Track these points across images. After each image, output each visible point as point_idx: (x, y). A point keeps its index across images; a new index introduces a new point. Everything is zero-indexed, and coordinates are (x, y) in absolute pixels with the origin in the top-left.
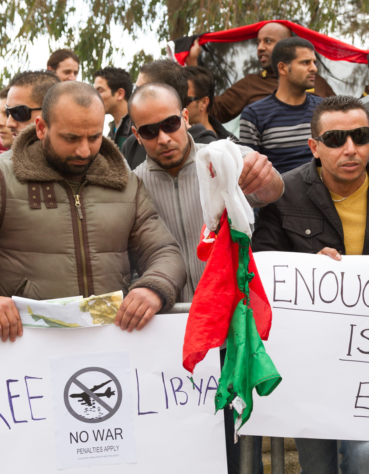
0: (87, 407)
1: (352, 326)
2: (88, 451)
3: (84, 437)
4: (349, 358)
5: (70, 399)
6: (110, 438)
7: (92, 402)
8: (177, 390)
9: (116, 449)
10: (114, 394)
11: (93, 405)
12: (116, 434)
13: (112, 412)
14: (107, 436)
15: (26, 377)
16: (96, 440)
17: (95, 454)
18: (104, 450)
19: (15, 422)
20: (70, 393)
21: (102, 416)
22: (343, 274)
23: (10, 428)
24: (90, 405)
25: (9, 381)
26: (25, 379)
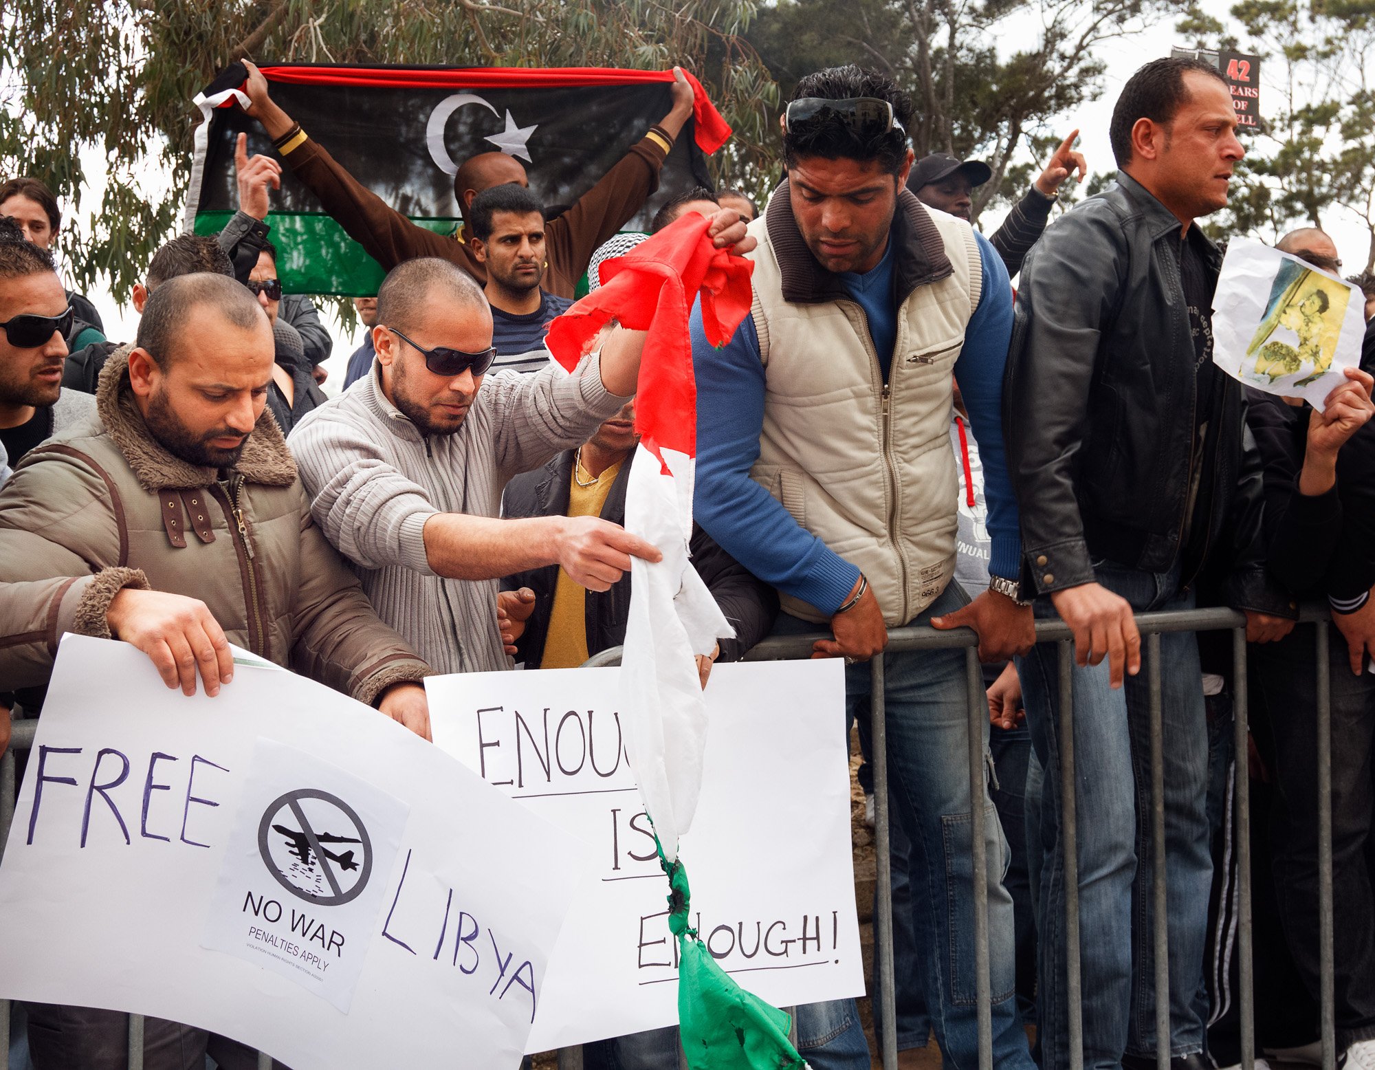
0: (299, 862)
1: (614, 811)
2: (271, 940)
3: (273, 911)
4: (617, 874)
5: (272, 831)
6: (317, 941)
7: (310, 859)
8: (465, 940)
9: (322, 966)
10: (355, 869)
11: (310, 866)
12: (331, 941)
13: (339, 899)
14: (315, 935)
15: (195, 758)
16: (293, 929)
17: (282, 952)
18: (300, 955)
19: (144, 833)
20: (275, 821)
21: (319, 894)
22: (590, 713)
23: (128, 843)
24: (305, 861)
25: (156, 756)
26: (193, 760)
